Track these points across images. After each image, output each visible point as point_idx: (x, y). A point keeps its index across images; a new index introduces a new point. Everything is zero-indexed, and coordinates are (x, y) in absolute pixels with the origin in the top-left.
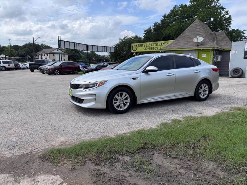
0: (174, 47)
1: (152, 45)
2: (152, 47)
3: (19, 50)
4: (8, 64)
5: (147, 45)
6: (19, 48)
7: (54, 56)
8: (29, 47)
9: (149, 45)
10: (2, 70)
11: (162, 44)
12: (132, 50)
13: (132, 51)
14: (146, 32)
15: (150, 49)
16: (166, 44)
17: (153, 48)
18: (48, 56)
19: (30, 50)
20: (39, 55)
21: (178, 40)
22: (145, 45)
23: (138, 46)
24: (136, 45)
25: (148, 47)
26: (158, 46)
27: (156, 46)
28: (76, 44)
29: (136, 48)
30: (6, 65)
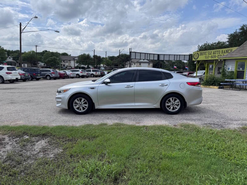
0: (236, 54)
1: (214, 53)
2: (214, 55)
3: (114, 60)
4: (95, 72)
5: (209, 53)
6: (114, 58)
7: (140, 65)
8: (121, 57)
9: (210, 53)
10: (92, 77)
11: (225, 52)
12: (193, 58)
13: (194, 60)
14: (230, 36)
15: (212, 57)
16: (230, 51)
17: (215, 57)
18: (135, 65)
19: (122, 60)
20: (128, 64)
21: (243, 47)
22: (207, 54)
23: (199, 55)
24: (198, 53)
25: (210, 56)
26: (221, 54)
27: (218, 54)
28: (146, 55)
29: (198, 56)
30: (94, 73)
